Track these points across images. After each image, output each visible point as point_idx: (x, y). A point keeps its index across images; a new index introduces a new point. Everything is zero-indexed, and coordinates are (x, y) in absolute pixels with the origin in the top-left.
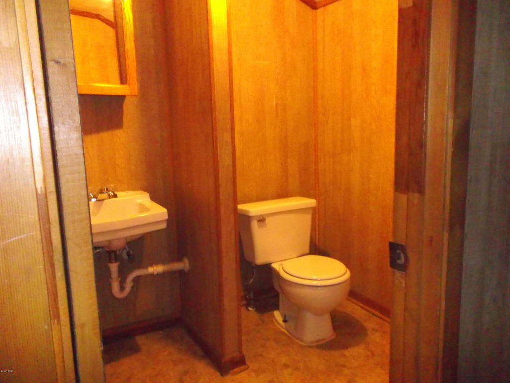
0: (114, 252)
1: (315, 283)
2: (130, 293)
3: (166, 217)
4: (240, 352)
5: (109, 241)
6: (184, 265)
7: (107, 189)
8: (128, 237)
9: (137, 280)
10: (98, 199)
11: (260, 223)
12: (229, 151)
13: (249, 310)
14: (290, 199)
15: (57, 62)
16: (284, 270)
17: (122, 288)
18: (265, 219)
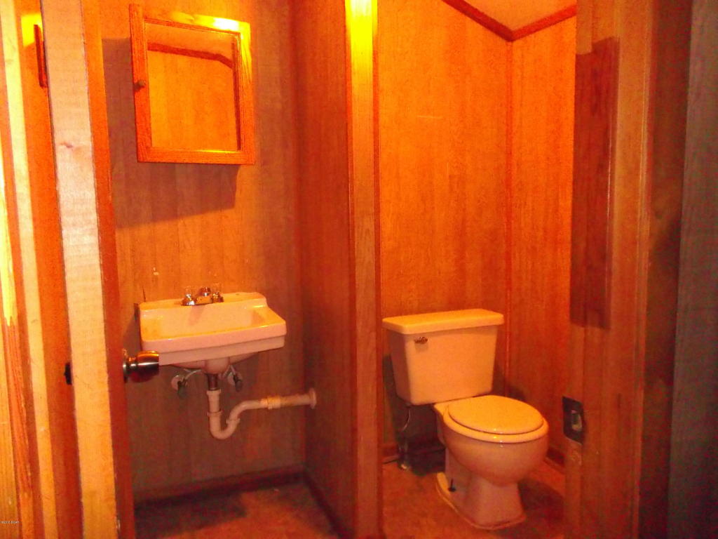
0: (216, 376)
1: (495, 438)
2: (235, 432)
3: (283, 332)
4: (381, 530)
5: (206, 361)
6: (310, 399)
7: (209, 290)
8: (232, 357)
9: (245, 415)
10: (197, 303)
11: (419, 344)
12: (371, 244)
13: (402, 468)
14: (466, 311)
15: (69, 146)
16: (450, 416)
17: (224, 426)
18: (426, 340)
